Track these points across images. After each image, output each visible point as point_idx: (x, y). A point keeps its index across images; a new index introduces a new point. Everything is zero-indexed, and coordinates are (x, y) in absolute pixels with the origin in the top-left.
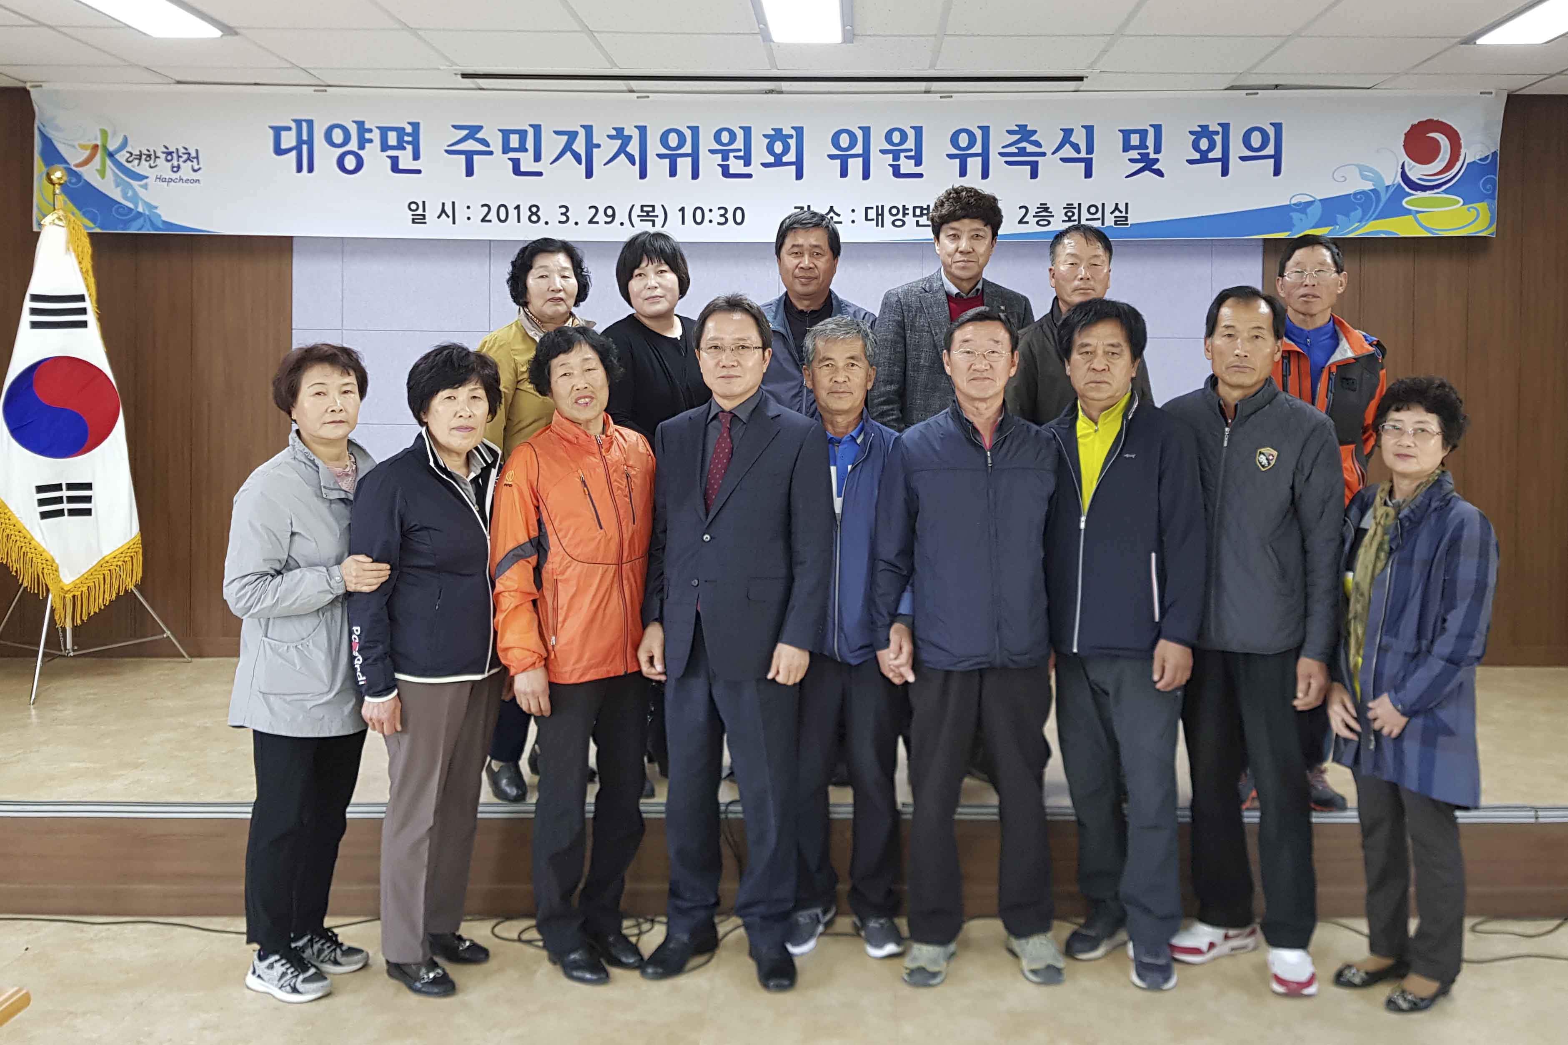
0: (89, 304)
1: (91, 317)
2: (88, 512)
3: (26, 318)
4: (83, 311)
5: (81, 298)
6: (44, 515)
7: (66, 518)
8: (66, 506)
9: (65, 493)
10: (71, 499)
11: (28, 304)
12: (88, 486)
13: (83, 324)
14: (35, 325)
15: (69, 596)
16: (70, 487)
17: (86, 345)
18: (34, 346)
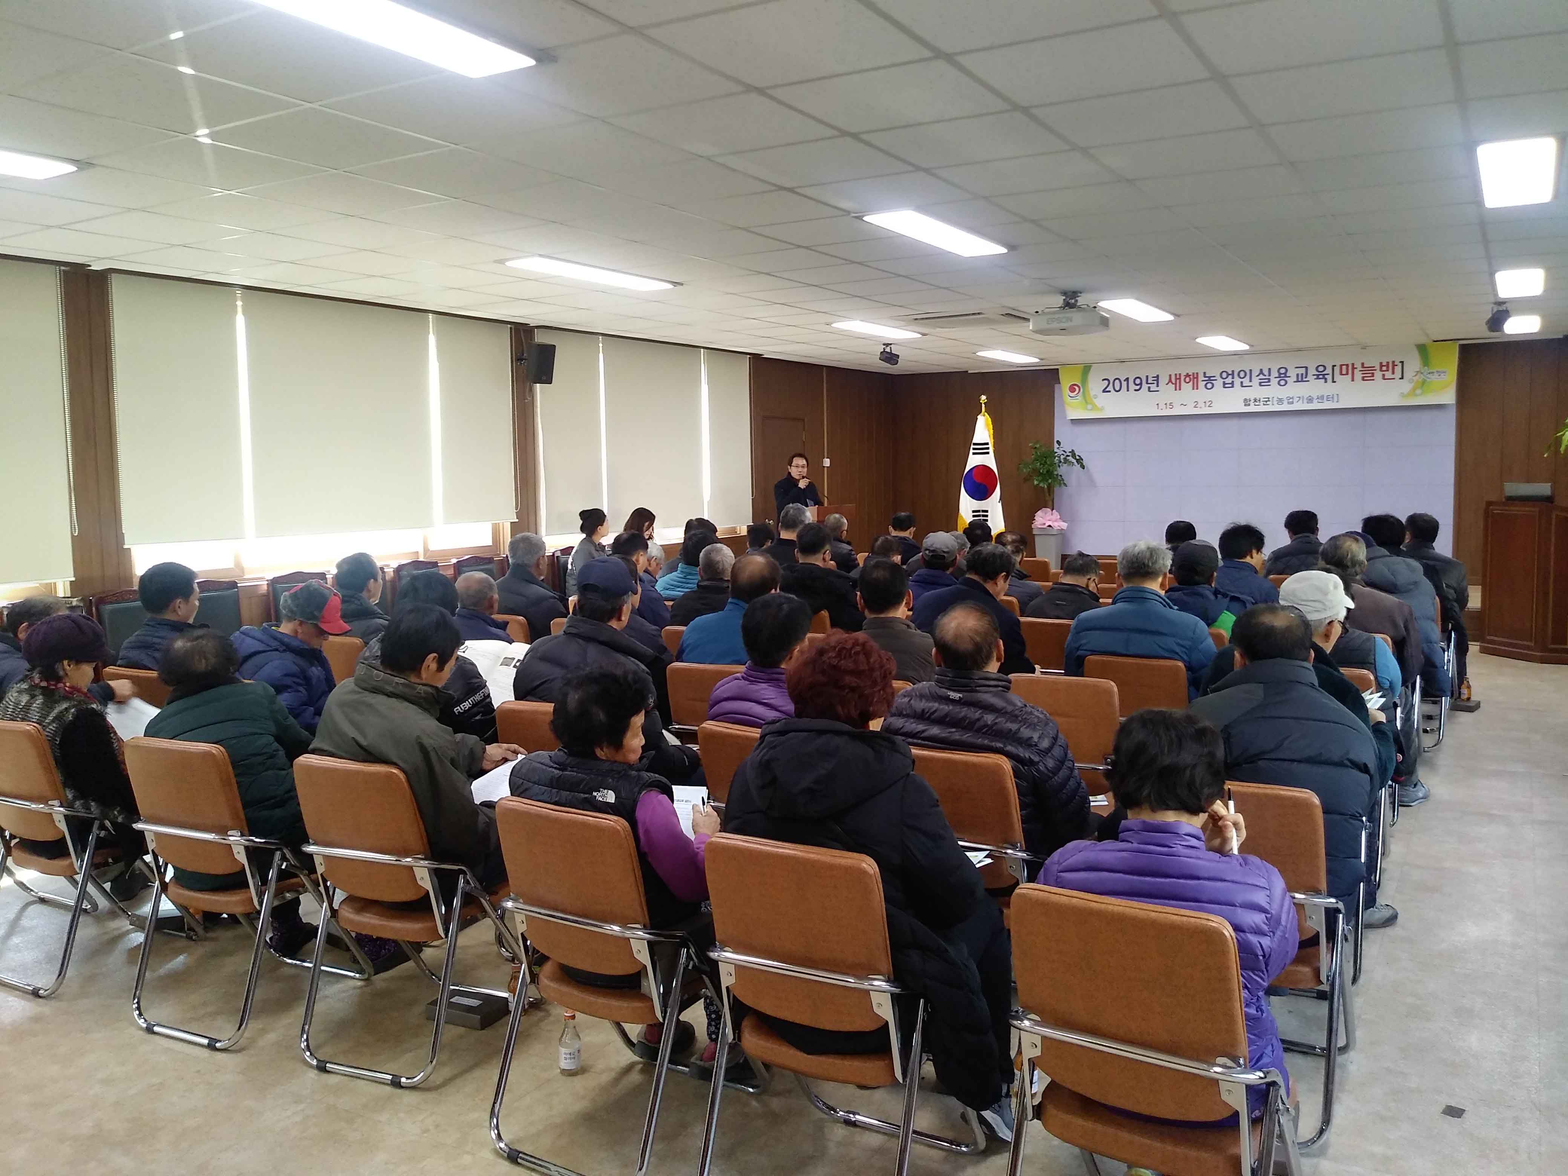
0: (991, 446)
1: (991, 451)
3: (972, 451)
4: (988, 448)
5: (988, 443)
11: (972, 446)
12: (987, 511)
13: (988, 453)
14: (974, 454)
16: (982, 511)
17: (990, 461)
18: (973, 461)
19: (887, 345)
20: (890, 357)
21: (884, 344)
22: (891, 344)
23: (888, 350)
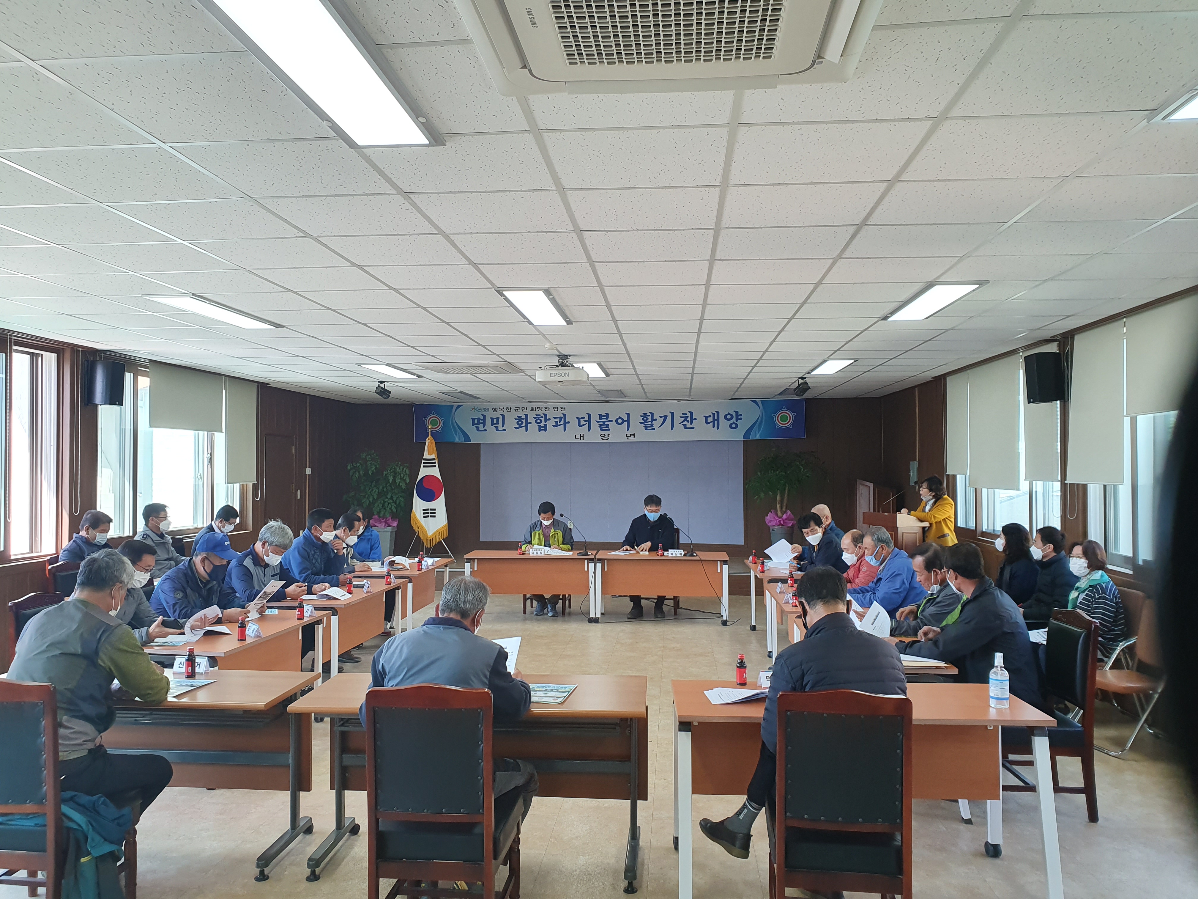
0: (436, 461)
1: (437, 464)
2: (435, 517)
3: (422, 465)
4: (435, 463)
5: (434, 459)
6: (424, 517)
7: (429, 518)
8: (430, 515)
9: (429, 511)
10: (431, 513)
11: (423, 461)
12: (435, 510)
13: (435, 466)
14: (424, 467)
15: (429, 539)
16: (431, 510)
17: (435, 472)
18: (423, 472)
19: (382, 382)
20: (383, 391)
21: (379, 382)
22: (385, 382)
23: (382, 385)
